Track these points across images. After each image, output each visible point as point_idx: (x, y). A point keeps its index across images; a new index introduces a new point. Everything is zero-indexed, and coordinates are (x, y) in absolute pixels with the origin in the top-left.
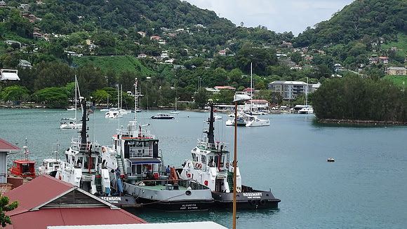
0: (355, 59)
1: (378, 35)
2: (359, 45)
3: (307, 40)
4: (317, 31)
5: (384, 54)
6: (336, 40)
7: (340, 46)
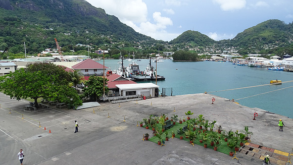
1: (187, 41)
4: (173, 41)
5: (188, 46)
6: (178, 43)
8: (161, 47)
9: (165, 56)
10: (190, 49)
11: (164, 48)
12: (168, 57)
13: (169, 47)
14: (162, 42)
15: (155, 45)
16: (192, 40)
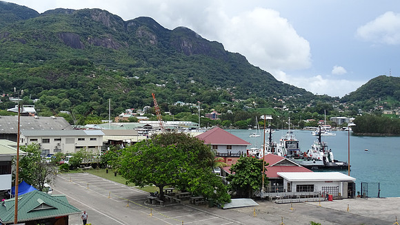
0: (367, 107)
1: (378, 97)
2: (369, 101)
3: (346, 99)
4: (350, 96)
5: (381, 105)
6: (359, 99)
7: (361, 102)
8: (326, 107)
9: (334, 125)
10: (385, 112)
11: (332, 109)
12: (341, 126)
13: (341, 108)
14: (326, 98)
15: (313, 104)
16: (388, 93)
